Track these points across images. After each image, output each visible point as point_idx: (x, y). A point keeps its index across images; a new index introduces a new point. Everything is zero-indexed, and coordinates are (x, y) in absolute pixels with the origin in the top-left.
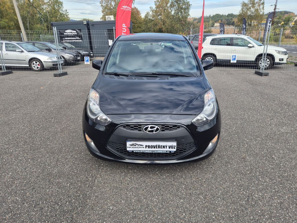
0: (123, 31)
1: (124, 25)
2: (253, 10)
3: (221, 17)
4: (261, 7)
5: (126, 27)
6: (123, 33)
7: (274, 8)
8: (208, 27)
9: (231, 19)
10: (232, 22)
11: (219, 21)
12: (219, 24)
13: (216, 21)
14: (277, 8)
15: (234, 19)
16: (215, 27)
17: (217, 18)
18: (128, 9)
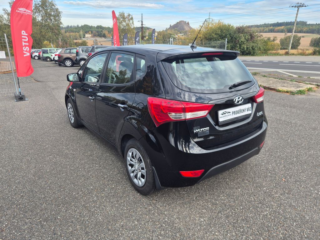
0: (23, 40)
1: (24, 33)
2: (124, 23)
4: (131, 21)
5: (27, 35)
6: (23, 42)
7: (141, 24)
8: (79, 37)
9: (102, 31)
10: (103, 34)
11: (90, 32)
12: (90, 35)
13: (86, 32)
14: (143, 24)
15: (104, 31)
16: (86, 38)
17: (87, 29)
18: (28, 13)
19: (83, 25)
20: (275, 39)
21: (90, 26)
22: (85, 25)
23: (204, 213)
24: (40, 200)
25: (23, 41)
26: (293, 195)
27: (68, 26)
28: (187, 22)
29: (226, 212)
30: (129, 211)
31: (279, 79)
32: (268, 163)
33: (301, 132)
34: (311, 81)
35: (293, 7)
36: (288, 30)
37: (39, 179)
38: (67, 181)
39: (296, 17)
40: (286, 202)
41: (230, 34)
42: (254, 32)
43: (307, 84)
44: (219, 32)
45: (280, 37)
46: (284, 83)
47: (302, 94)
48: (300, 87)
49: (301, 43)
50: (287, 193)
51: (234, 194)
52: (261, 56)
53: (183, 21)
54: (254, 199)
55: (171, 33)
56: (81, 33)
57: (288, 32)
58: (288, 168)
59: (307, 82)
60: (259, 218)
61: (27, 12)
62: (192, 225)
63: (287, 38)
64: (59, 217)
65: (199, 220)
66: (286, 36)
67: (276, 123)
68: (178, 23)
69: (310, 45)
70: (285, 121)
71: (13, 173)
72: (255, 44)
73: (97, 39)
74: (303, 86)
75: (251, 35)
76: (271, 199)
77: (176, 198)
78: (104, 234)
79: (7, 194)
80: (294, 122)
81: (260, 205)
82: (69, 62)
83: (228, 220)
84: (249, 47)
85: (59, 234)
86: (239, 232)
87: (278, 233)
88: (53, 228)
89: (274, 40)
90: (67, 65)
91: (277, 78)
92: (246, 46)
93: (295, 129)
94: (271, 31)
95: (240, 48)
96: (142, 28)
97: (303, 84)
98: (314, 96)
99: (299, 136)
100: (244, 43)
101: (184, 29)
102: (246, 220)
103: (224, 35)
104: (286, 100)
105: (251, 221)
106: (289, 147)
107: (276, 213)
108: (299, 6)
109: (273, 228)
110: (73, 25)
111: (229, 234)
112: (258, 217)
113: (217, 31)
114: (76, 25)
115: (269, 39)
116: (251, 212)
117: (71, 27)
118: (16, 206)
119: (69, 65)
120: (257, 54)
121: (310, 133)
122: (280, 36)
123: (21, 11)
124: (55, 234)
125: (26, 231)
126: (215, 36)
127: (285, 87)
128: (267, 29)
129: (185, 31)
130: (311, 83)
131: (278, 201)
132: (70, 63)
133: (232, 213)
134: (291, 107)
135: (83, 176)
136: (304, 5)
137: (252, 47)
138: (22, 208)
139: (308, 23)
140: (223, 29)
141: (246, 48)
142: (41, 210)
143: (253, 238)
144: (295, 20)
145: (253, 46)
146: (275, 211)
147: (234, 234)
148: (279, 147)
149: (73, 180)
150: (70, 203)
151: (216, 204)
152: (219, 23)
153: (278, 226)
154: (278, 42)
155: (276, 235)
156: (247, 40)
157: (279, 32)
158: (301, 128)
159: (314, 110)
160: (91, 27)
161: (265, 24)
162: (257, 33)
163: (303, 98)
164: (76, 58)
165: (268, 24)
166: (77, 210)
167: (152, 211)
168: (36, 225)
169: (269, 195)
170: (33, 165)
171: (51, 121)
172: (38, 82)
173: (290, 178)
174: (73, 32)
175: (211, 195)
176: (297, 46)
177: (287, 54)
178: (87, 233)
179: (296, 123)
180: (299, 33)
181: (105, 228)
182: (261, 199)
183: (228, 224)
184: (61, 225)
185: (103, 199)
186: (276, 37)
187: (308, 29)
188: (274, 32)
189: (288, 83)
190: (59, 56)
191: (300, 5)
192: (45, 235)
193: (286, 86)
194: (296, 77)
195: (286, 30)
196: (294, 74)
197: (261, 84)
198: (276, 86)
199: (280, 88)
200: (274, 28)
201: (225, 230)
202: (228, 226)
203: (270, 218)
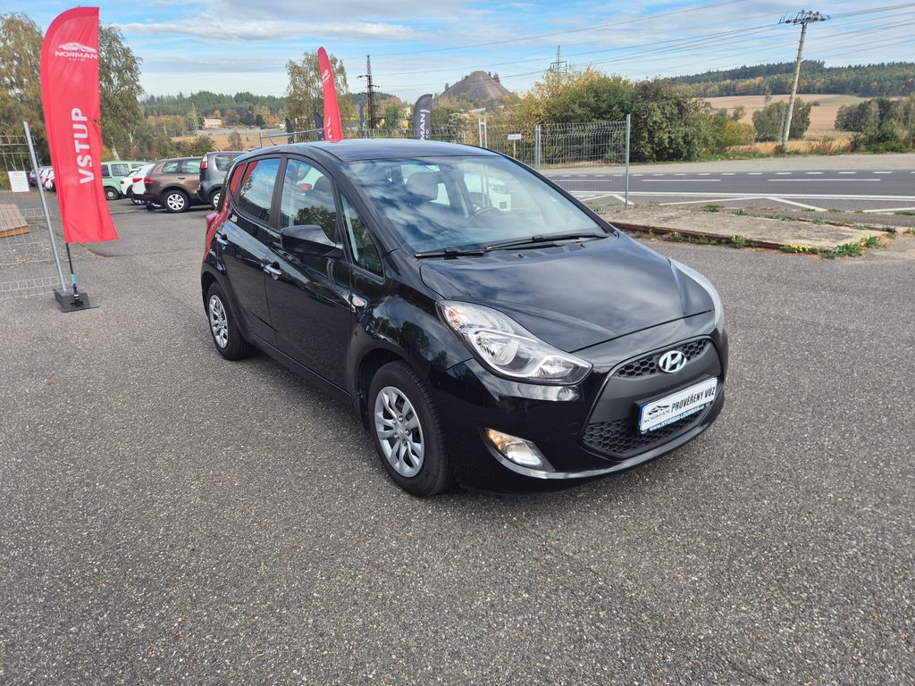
0: (76, 136)
1: (77, 114)
3: (219, 102)
4: (340, 78)
5: (85, 119)
6: (76, 142)
7: (366, 84)
8: (185, 129)
9: (251, 109)
10: (255, 116)
11: (217, 112)
12: (219, 122)
13: (208, 114)
14: (373, 83)
15: (257, 108)
16: (206, 129)
17: (207, 104)
18: (86, 55)
19: (196, 92)
20: (740, 113)
21: (217, 94)
22: (201, 94)
23: (695, 562)
24: (247, 555)
25: (77, 139)
26: (906, 506)
27: (152, 97)
28: (492, 76)
29: (750, 557)
30: (496, 569)
31: (783, 220)
32: (817, 432)
33: (880, 353)
34: (870, 222)
35: (788, 22)
36: (774, 87)
37: (221, 505)
38: (301, 506)
39: (800, 50)
40: (896, 523)
41: (621, 104)
42: (686, 96)
43: (861, 228)
44: (592, 100)
45: (752, 108)
46: (800, 229)
47: (853, 254)
48: (843, 237)
49: (810, 120)
50: (891, 503)
51: (756, 513)
52: (709, 160)
53: (482, 72)
54: (813, 522)
55: (448, 106)
56: (193, 115)
57: (772, 94)
58: (873, 441)
59: (858, 224)
60: (840, 565)
61: (84, 53)
62: (672, 591)
63: (773, 110)
64: (315, 595)
65: (687, 579)
66: (769, 104)
67: (807, 331)
68: (467, 77)
69: (837, 127)
70: (827, 326)
71: (142, 495)
72: (691, 128)
73: (239, 131)
74: (851, 234)
75: (678, 104)
76: (855, 519)
77: (606, 530)
78: (453, 627)
79: (149, 549)
80: (852, 327)
81: (831, 535)
82: (179, 198)
83: (762, 576)
84: (677, 138)
85: (334, 634)
86: (798, 599)
87: (899, 596)
88: (311, 621)
89: (736, 117)
90: (172, 207)
91: (777, 217)
92: (666, 136)
93: (861, 345)
94: (726, 91)
95: (651, 141)
96: (371, 94)
97: (848, 229)
98: (886, 258)
99: (877, 362)
100: (660, 128)
101: (485, 95)
102: (807, 571)
103: (604, 106)
104: (814, 274)
105: (822, 574)
106: (859, 392)
107: (877, 551)
108: (807, 19)
109: (882, 586)
110: (165, 95)
111: (775, 608)
112: (836, 563)
113: (583, 98)
114: (175, 94)
115: (723, 113)
116: (815, 553)
117: (160, 100)
118: (187, 575)
119: (178, 208)
120: (698, 156)
121: (905, 353)
122: (754, 105)
123: (69, 51)
124: (321, 635)
125: (242, 634)
126: (580, 111)
127: (805, 238)
128: (716, 87)
129: (489, 99)
130: (872, 225)
131: (875, 522)
132: (182, 202)
133: (766, 557)
134: (833, 290)
135: (339, 490)
136: (819, 17)
137: (684, 138)
138: (206, 578)
139: (827, 66)
140: (602, 89)
141: (667, 141)
142: (262, 581)
143: (837, 610)
144: (798, 58)
145: (687, 135)
146: (874, 547)
147: (787, 605)
148: (834, 392)
149: (315, 504)
150: (331, 559)
151: (718, 539)
152: (589, 74)
153: (892, 579)
154: (747, 120)
155: (894, 602)
156: (670, 120)
157: (750, 95)
158: (875, 342)
159: (895, 295)
160: (220, 98)
161: (709, 73)
162: (694, 99)
163: (860, 266)
164: (202, 187)
165: (718, 72)
166: (356, 576)
167: (555, 565)
168: (262, 616)
169: (847, 510)
170: (190, 473)
171: (188, 357)
172: (105, 256)
173: (887, 465)
174: (168, 114)
175: (697, 517)
176: (800, 130)
177: (780, 152)
178: (405, 627)
179: (857, 331)
180: (803, 93)
181: (448, 613)
182: (830, 521)
183: (765, 584)
184: (328, 612)
185: (415, 544)
186: (741, 109)
187: (828, 82)
188: (736, 95)
189: (808, 228)
190: (149, 184)
191: (808, 16)
192: (295, 640)
193: (805, 236)
194: (823, 213)
195: (767, 87)
196: (817, 206)
197: (737, 234)
198: (779, 236)
199: (793, 243)
200: (735, 81)
201: (762, 597)
202: (768, 589)
203: (867, 563)
